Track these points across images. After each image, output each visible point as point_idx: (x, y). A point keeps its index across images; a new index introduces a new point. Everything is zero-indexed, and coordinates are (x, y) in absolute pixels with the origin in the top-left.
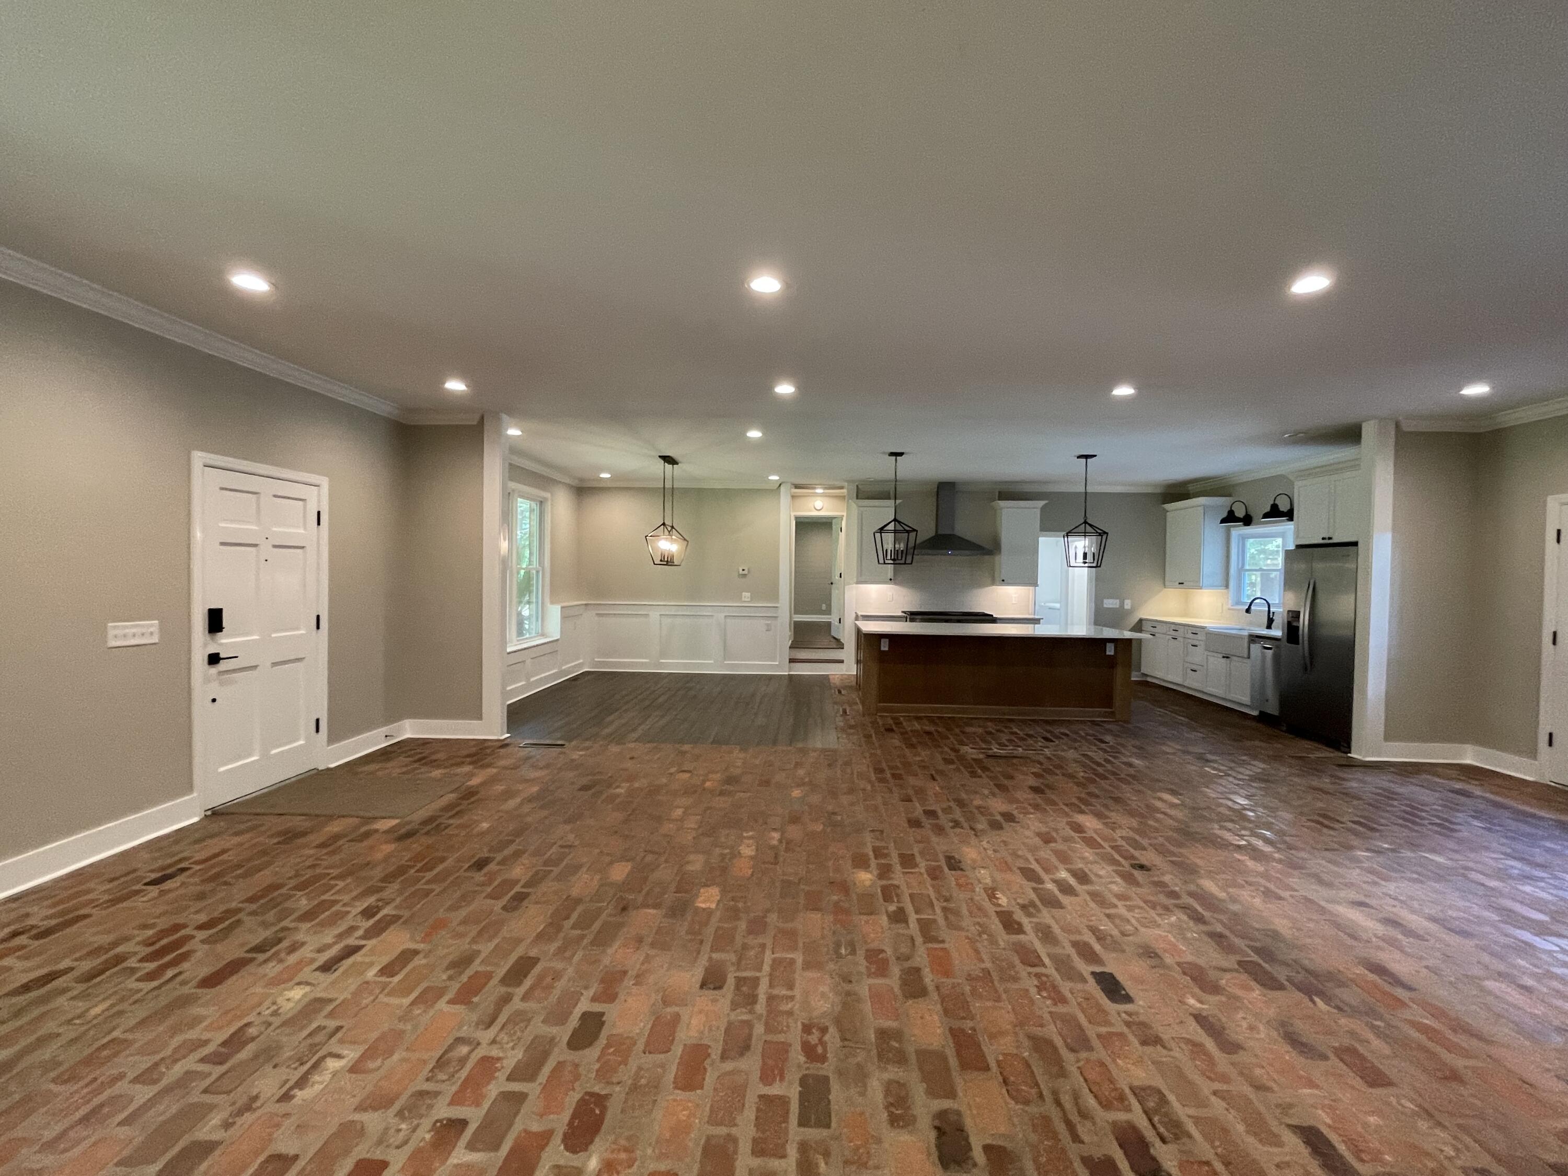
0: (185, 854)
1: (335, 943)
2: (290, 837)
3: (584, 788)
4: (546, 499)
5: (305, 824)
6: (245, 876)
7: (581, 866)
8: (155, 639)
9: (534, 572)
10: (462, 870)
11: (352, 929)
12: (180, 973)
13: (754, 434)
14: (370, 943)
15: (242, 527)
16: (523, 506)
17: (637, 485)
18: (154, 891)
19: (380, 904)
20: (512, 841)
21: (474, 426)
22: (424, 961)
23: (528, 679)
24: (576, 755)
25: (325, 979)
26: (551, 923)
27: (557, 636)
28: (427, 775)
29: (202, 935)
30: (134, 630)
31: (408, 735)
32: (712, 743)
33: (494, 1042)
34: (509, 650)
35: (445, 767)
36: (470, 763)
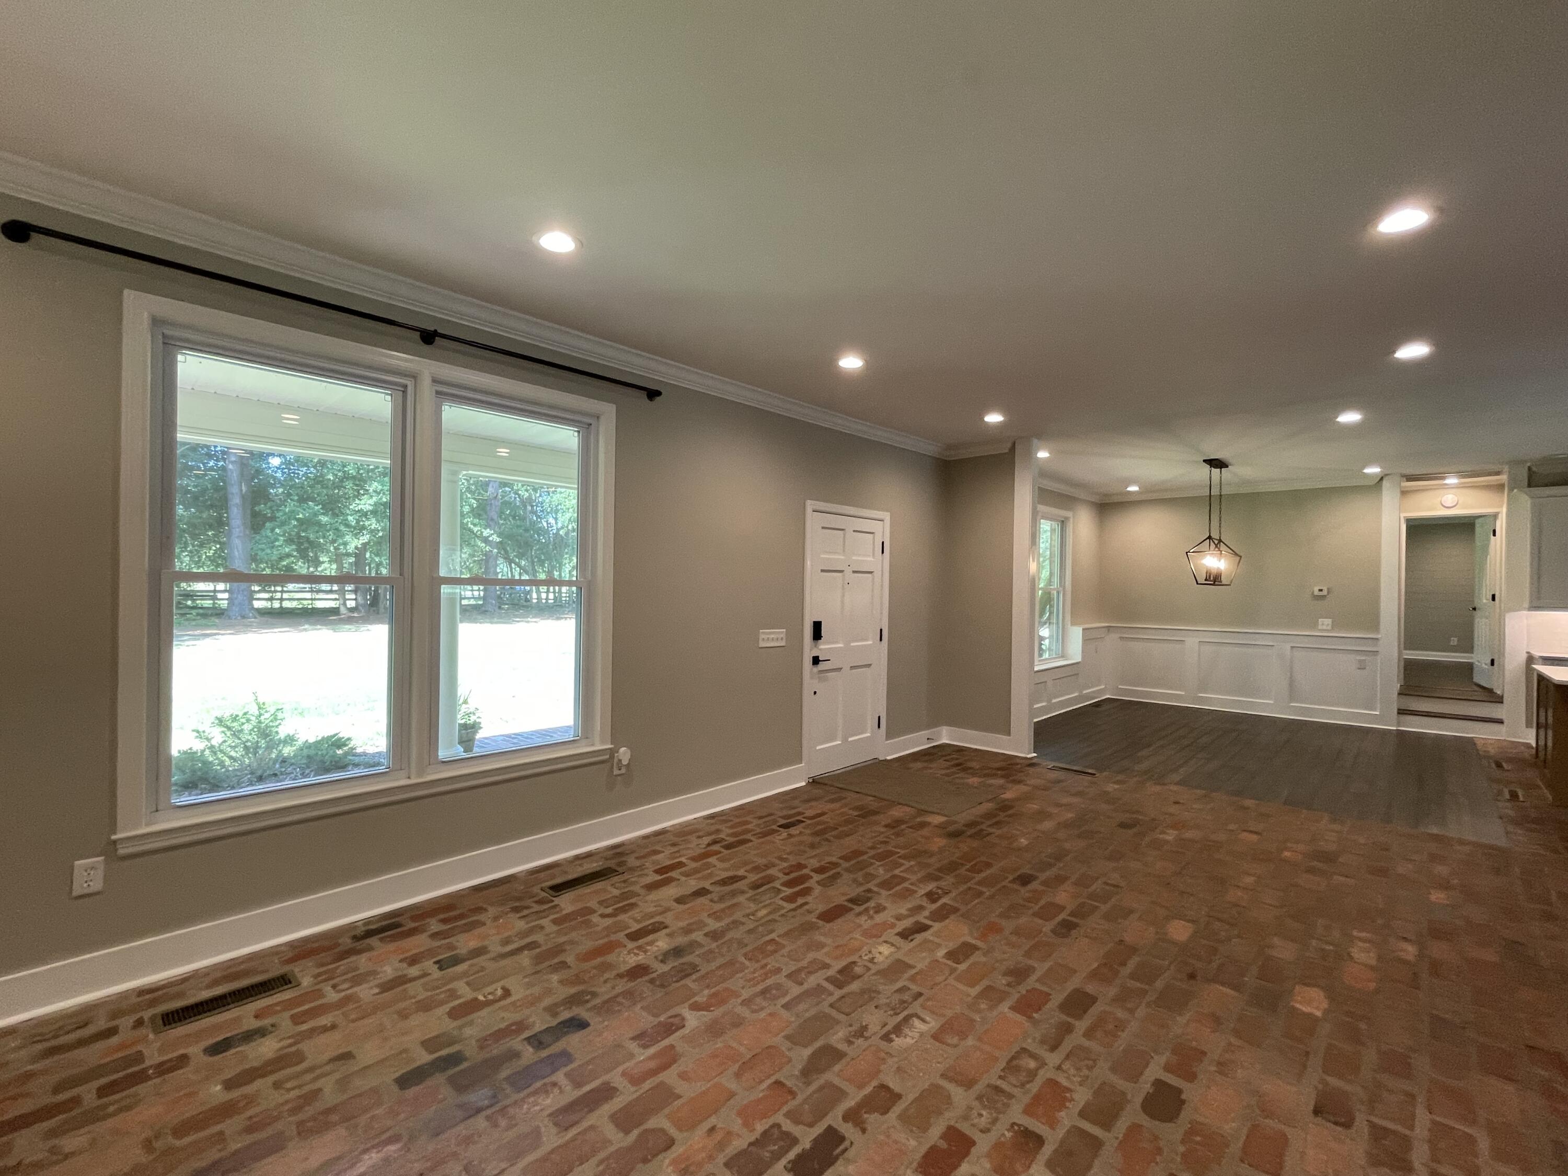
0: (800, 810)
1: (909, 916)
2: (866, 813)
3: (1123, 825)
4: (1067, 518)
5: (875, 805)
6: (838, 837)
7: (1131, 912)
8: (783, 644)
9: (1055, 592)
10: (1007, 881)
11: (921, 908)
12: (806, 903)
13: (1350, 417)
14: (937, 926)
15: (831, 557)
16: (1045, 526)
17: (1168, 495)
18: (784, 833)
19: (940, 891)
20: (1051, 865)
21: (1005, 454)
22: (984, 959)
23: (1049, 701)
24: (1111, 787)
25: (906, 946)
26: (1105, 964)
27: (1078, 658)
28: (966, 781)
29: (816, 877)
30: (773, 636)
31: (945, 740)
32: (1285, 803)
33: (1059, 1068)
34: (1036, 669)
35: (980, 777)
36: (1002, 777)
